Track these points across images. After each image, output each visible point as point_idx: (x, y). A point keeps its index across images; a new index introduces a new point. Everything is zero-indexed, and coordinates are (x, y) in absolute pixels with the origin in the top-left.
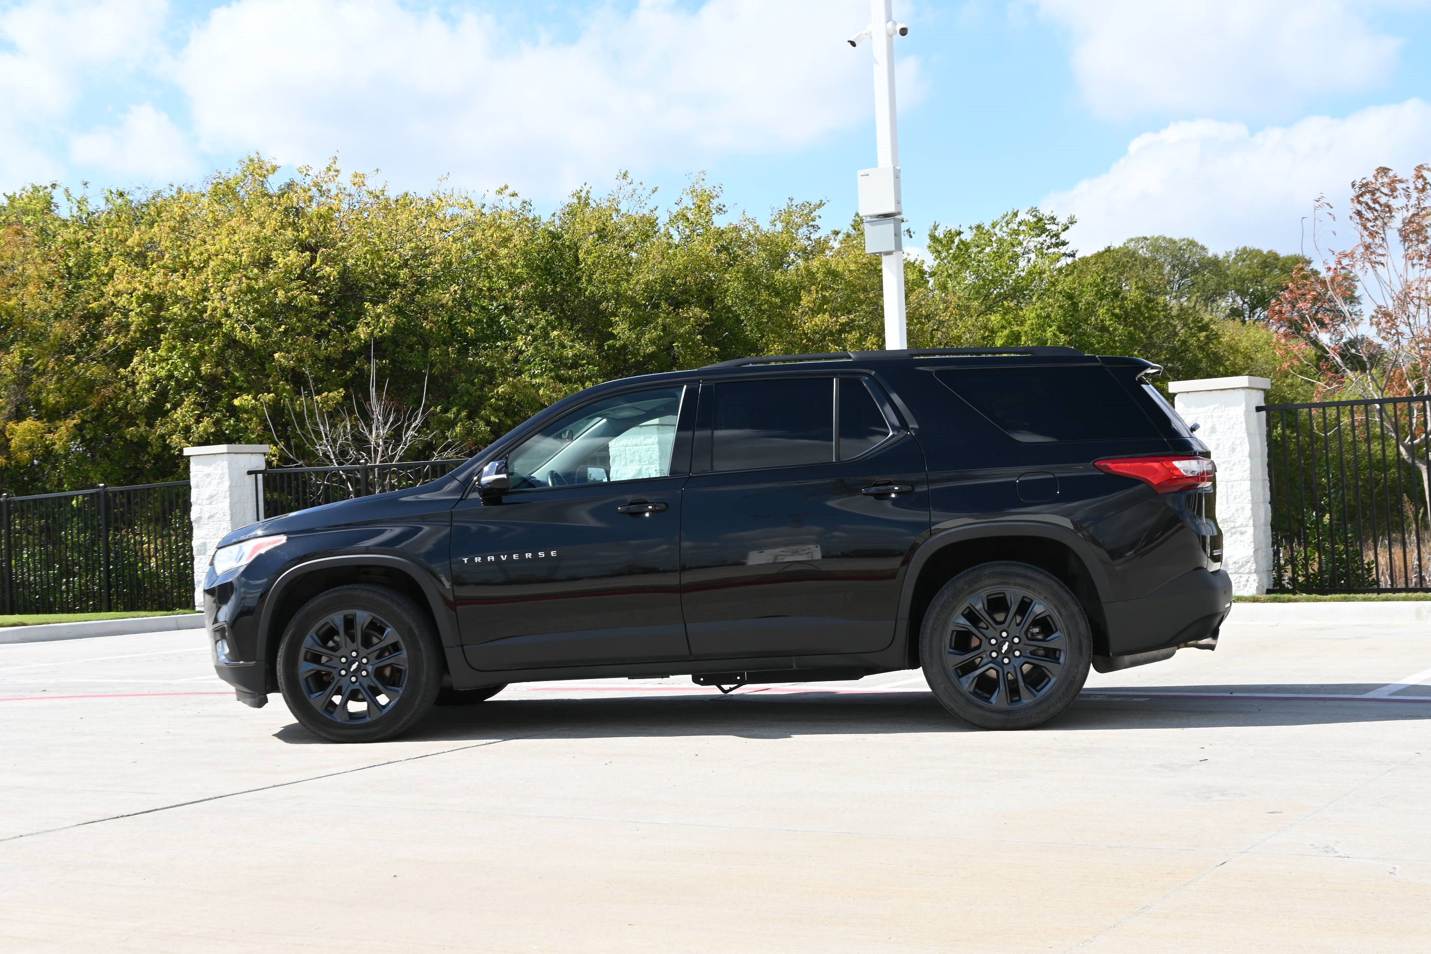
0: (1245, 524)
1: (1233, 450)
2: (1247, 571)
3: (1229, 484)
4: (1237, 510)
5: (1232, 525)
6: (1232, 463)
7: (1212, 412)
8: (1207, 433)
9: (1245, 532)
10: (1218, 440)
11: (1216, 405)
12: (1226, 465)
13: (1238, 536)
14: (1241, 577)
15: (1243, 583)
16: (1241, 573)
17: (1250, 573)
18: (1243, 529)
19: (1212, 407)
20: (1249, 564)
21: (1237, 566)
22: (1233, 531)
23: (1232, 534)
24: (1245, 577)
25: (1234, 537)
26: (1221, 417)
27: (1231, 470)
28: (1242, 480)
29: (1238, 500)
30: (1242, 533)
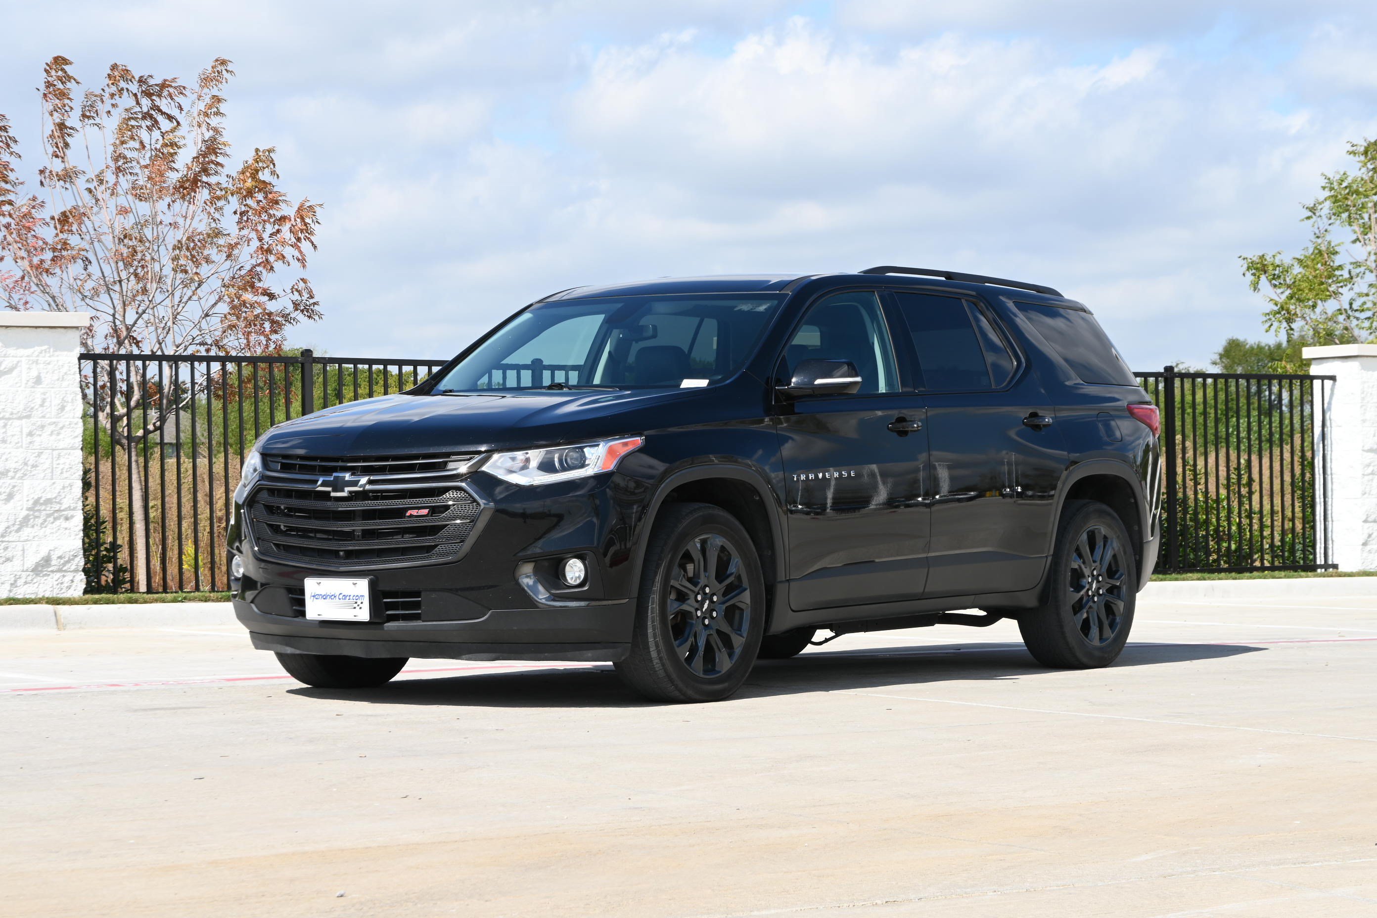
0: (73, 506)
1: (63, 408)
2: (73, 567)
3: (56, 453)
4: (64, 488)
5: (57, 507)
6: (61, 425)
7: (38, 356)
8: (30, 384)
9: (72, 517)
10: (44, 394)
11: (46, 347)
12: (52, 427)
13: (61, 522)
14: (64, 576)
15: (66, 585)
16: (65, 571)
17: (76, 571)
18: (70, 513)
19: (38, 349)
20: (77, 559)
21: (62, 561)
22: (56, 515)
23: (55, 519)
24: (69, 576)
25: (58, 523)
26: (49, 364)
27: (58, 434)
28: (73, 448)
29: (65, 475)
30: (67, 519)
